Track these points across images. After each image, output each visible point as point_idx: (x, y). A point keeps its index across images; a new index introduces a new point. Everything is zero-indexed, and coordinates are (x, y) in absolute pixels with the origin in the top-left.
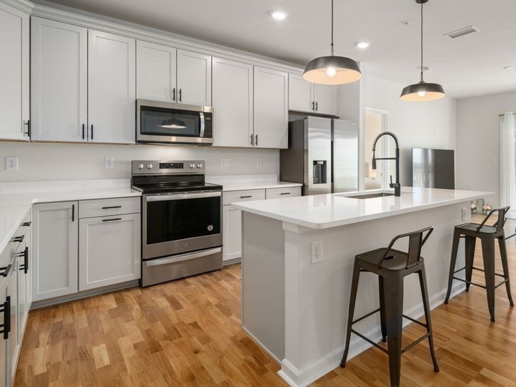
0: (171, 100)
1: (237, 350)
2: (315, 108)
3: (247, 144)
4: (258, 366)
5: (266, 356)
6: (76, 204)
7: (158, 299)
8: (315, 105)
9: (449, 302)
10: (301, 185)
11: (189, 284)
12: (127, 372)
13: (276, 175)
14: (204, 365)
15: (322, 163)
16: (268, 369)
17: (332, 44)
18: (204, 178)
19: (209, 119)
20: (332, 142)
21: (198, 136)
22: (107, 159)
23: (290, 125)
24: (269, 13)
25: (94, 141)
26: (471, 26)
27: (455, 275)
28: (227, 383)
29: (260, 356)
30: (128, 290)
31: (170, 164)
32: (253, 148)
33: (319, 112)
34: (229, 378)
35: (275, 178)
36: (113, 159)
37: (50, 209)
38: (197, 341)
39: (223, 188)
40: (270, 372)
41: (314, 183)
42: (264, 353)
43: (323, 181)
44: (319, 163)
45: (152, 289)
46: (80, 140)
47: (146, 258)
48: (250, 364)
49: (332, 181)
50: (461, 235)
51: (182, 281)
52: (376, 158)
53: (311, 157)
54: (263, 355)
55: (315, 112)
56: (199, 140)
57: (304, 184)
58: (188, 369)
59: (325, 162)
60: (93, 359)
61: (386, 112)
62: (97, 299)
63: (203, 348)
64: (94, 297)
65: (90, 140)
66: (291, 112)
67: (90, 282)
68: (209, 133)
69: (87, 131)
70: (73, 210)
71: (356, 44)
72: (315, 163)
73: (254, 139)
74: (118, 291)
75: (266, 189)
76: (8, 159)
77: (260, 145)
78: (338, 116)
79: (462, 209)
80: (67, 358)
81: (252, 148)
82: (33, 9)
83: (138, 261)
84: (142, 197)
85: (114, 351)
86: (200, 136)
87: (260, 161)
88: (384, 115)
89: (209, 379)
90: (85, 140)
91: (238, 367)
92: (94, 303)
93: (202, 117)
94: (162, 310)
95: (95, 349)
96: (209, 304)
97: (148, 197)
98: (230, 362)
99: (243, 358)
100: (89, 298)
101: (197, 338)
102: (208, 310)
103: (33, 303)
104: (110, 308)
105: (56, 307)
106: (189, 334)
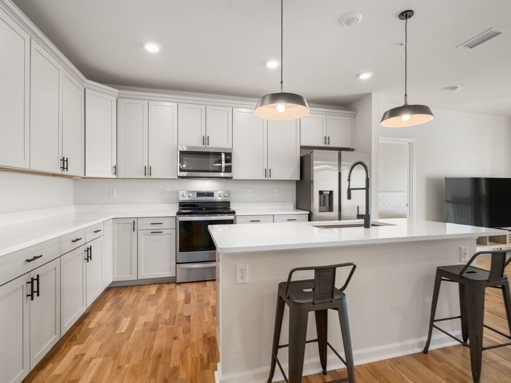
0: (201, 145)
1: (201, 345)
2: (327, 142)
3: (262, 177)
4: (205, 362)
5: (217, 356)
6: (136, 220)
7: (180, 294)
8: (327, 140)
9: (428, 352)
10: (308, 213)
11: (205, 286)
12: (128, 341)
13: (293, 203)
14: (172, 350)
15: (328, 193)
16: (211, 367)
17: (282, 82)
18: (230, 204)
19: (229, 157)
20: (340, 174)
21: (221, 172)
22: (164, 190)
23: (302, 159)
24: (264, 63)
25: (152, 177)
26: (491, 28)
27: (435, 323)
28: (177, 369)
29: (213, 354)
30: (168, 283)
31: (204, 193)
32: (268, 180)
33: (331, 145)
34: (181, 364)
35: (292, 206)
36: (168, 190)
37: (123, 222)
38: (181, 330)
39: (236, 212)
40: (210, 370)
41: (319, 212)
42: (217, 353)
43: (331, 209)
44: (324, 193)
45: (182, 285)
46: (144, 177)
47: (179, 262)
48: (202, 359)
49: (340, 210)
50: (443, 278)
51: (203, 283)
52: (351, 187)
53: (317, 188)
54: (216, 354)
55: (327, 145)
56: (222, 175)
57: (310, 212)
58: (162, 349)
59: (331, 192)
60: (119, 326)
61: (412, 140)
62: (148, 286)
63: (181, 336)
64: (147, 285)
65: (149, 177)
66: (302, 147)
67: (145, 274)
68: (228, 169)
69: (147, 170)
70: (134, 224)
71: (358, 76)
72: (321, 192)
73: (267, 172)
74: (161, 282)
75: (273, 215)
76: (111, 190)
77: (273, 178)
78: (353, 148)
79: (460, 248)
80: (108, 322)
81: (266, 180)
82: (119, 93)
83: (174, 264)
84: (176, 217)
85: (133, 324)
86: (222, 171)
87: (277, 191)
88: (409, 143)
89: (168, 361)
90: (147, 177)
91: (192, 358)
92: (145, 289)
93: (223, 156)
94: (177, 302)
95: (125, 319)
96: (208, 304)
97: (179, 218)
98: (190, 354)
99: (201, 352)
100: (144, 285)
101: (183, 328)
102: (204, 308)
103: (113, 282)
104: (150, 294)
105: (126, 287)
106: (180, 323)
